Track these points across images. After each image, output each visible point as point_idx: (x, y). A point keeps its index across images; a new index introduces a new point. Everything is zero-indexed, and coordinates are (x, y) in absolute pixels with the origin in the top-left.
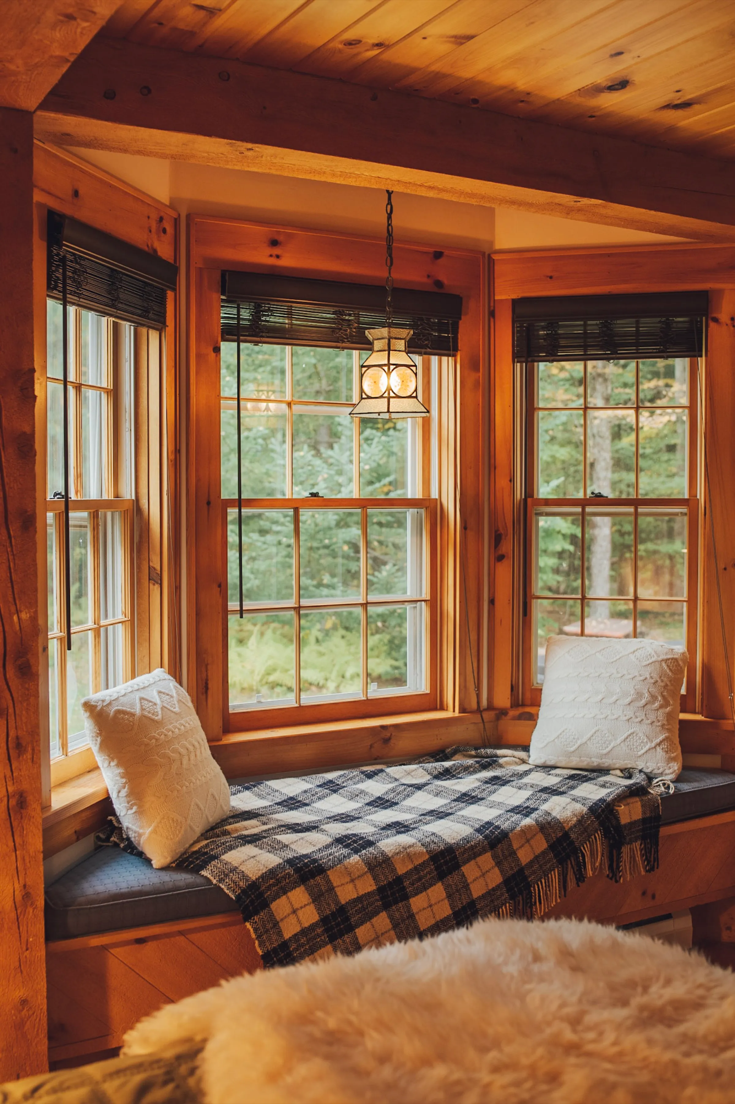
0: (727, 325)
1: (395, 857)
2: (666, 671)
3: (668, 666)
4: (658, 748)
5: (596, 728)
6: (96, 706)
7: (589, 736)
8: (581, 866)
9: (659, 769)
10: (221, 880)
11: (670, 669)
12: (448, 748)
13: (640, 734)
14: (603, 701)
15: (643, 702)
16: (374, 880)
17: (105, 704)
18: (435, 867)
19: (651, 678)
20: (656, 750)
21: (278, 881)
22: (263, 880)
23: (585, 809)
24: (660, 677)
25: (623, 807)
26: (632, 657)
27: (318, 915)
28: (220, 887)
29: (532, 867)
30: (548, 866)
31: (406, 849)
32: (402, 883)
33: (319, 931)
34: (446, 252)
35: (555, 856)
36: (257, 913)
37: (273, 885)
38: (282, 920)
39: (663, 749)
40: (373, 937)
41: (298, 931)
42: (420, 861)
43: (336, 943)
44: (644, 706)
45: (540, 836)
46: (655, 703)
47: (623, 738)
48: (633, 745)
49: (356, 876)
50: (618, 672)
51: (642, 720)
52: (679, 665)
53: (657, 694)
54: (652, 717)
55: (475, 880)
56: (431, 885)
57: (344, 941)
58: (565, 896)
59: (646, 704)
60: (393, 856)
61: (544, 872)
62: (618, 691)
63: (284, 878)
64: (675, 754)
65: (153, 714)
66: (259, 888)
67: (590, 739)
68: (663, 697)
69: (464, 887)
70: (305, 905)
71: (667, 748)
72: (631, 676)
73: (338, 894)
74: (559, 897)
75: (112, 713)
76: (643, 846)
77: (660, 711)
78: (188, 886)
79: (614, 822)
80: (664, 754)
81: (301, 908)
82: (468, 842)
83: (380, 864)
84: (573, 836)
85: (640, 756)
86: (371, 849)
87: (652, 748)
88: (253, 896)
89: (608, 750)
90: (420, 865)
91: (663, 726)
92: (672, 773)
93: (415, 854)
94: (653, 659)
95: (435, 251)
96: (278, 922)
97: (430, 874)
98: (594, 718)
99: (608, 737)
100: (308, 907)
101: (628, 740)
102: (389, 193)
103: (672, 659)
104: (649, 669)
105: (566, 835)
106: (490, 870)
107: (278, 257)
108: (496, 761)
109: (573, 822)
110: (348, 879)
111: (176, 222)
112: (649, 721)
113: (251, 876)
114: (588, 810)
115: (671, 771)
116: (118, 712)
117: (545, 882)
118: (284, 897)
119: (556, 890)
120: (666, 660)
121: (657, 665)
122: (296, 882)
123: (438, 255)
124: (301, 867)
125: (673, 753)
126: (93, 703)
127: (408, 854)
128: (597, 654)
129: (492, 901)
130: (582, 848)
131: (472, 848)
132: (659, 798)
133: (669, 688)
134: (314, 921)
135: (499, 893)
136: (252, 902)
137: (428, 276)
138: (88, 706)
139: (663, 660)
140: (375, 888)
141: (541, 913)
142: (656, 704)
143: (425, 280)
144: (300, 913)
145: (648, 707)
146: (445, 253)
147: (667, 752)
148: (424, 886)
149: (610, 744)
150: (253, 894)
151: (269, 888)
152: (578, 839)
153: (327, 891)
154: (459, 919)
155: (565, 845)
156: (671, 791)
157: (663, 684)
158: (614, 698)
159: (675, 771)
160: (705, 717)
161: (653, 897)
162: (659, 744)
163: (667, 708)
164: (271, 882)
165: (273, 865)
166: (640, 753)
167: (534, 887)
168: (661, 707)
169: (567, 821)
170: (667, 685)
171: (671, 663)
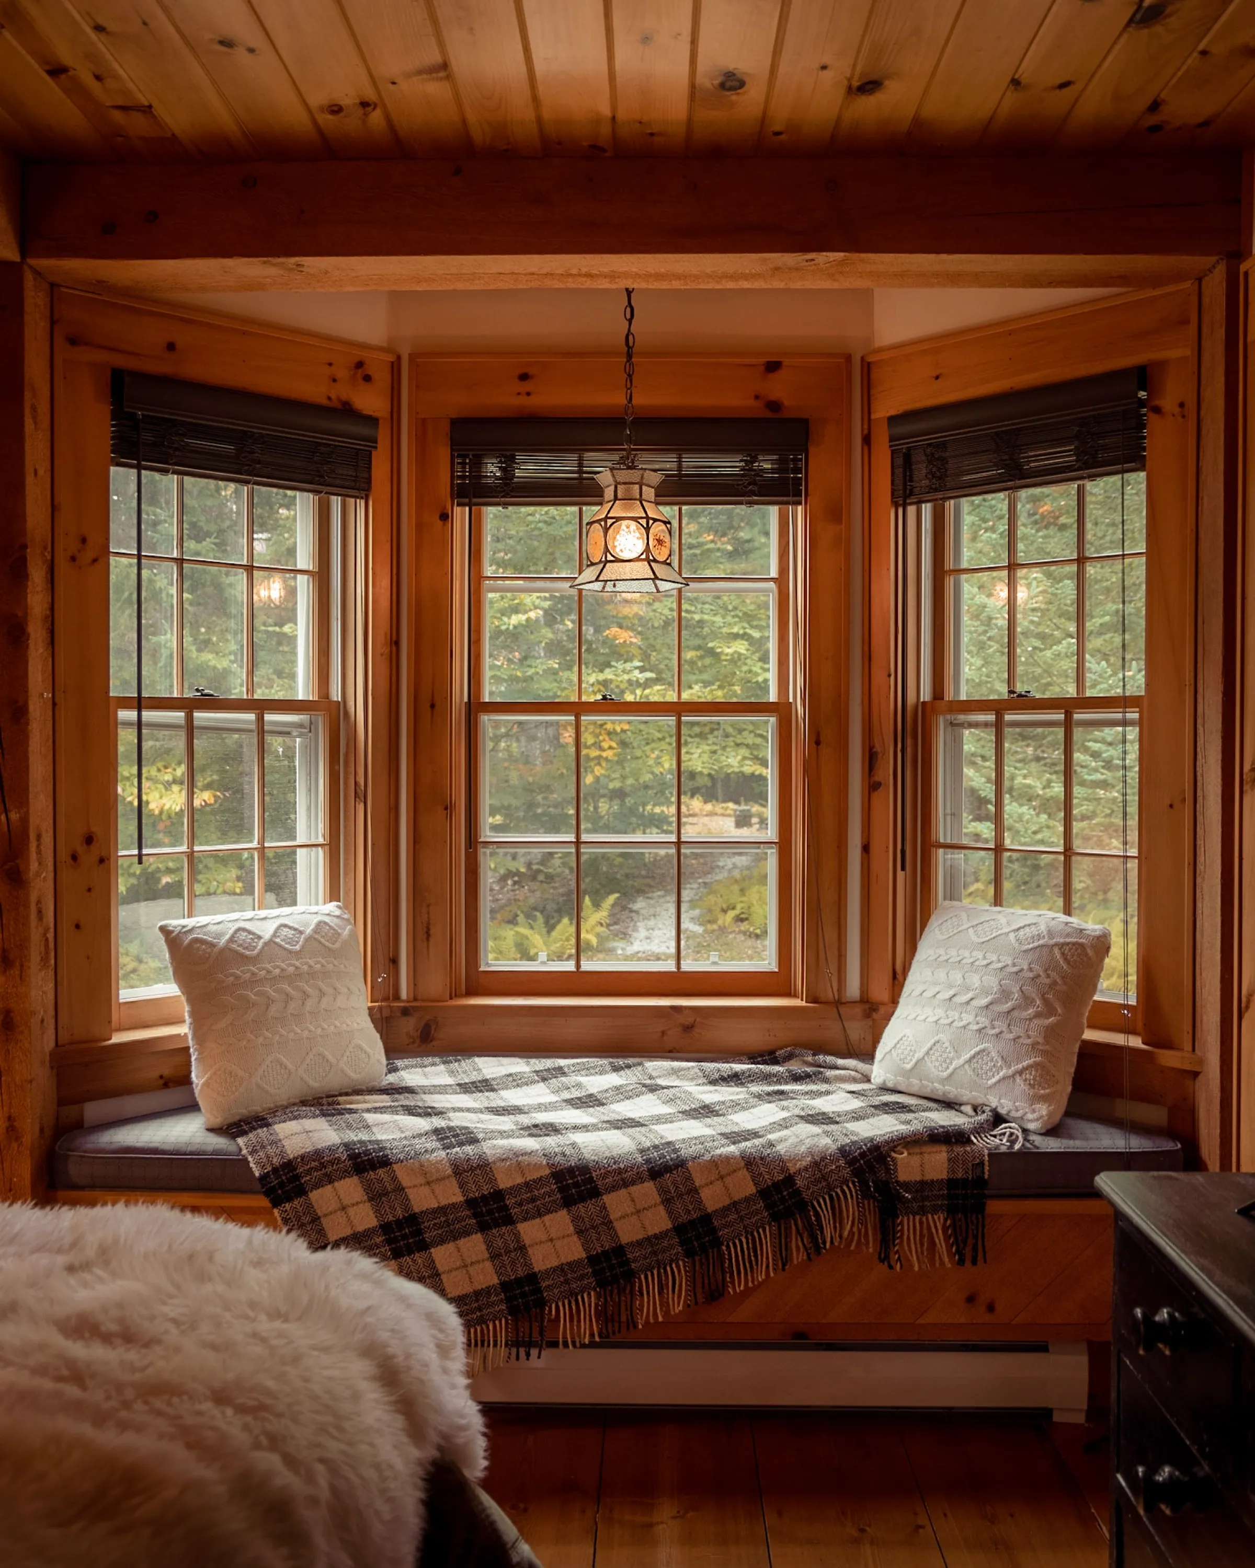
0: (1173, 415)
1: (498, 1164)
2: (1057, 961)
3: (1063, 954)
4: (1018, 1078)
5: (936, 1038)
6: (172, 932)
7: (925, 1049)
8: (813, 1232)
9: (1017, 1111)
10: (251, 1153)
11: (1066, 959)
12: (781, 1049)
13: (993, 1054)
14: (954, 1000)
15: (1009, 1005)
16: (461, 1187)
17: (184, 930)
18: (558, 1187)
19: (1031, 970)
20: (1014, 1079)
21: (323, 1166)
22: (302, 1160)
23: (833, 1147)
24: (1046, 970)
25: (905, 1154)
26: (1012, 936)
27: (375, 1220)
28: (247, 1159)
29: (727, 1216)
30: (753, 1220)
31: (517, 1156)
32: (503, 1200)
33: (379, 1240)
34: (786, 361)
35: (767, 1207)
36: (289, 1199)
37: (316, 1169)
38: (325, 1215)
39: (1026, 1080)
40: (458, 1264)
41: (348, 1234)
42: (536, 1175)
43: (403, 1260)
44: (1008, 1012)
45: (744, 1174)
46: (1029, 1009)
47: (968, 1056)
48: (982, 1068)
49: (434, 1178)
50: (985, 958)
51: (1001, 1033)
52: (1087, 954)
53: (1034, 995)
54: (1018, 1031)
55: (623, 1217)
56: (549, 1212)
57: (414, 1261)
58: (783, 1269)
59: (1013, 1009)
60: (494, 1162)
61: (745, 1227)
62: (976, 985)
63: (332, 1162)
64: (1047, 1091)
65: (246, 948)
66: (296, 1169)
67: (927, 1053)
68: (1045, 1001)
69: (603, 1223)
70: (357, 1203)
71: (1034, 1079)
72: (1000, 965)
73: (411, 1197)
74: (774, 1269)
75: (187, 942)
76: (949, 1222)
77: (1035, 1021)
78: (215, 1152)
79: (882, 1175)
80: (1026, 1088)
81: (353, 1205)
82: (615, 1163)
83: (472, 1169)
84: (799, 1183)
85: (991, 1087)
86: (469, 1149)
87: (1009, 1077)
88: (284, 1178)
89: (949, 1071)
90: (534, 1181)
91: (1034, 1045)
92: (1037, 1120)
93: (528, 1165)
94: (1041, 942)
95: (768, 362)
96: (319, 1218)
97: (549, 1196)
98: (936, 1022)
99: (950, 1053)
100: (361, 1205)
101: (975, 1060)
102: (629, 292)
103: (1074, 944)
104: (1030, 956)
105: (789, 1180)
106: (651, 1207)
107: (528, 394)
108: (821, 1073)
109: (804, 1163)
110: (421, 1180)
111: (395, 367)
112: (1011, 1036)
113: (289, 1152)
114: (838, 1149)
115: (1035, 1115)
116: (197, 940)
117: (748, 1243)
118: (330, 1186)
119: (767, 1258)
120: (1061, 946)
121: (1045, 951)
122: (346, 1171)
123: (773, 367)
124: (360, 1153)
125: (1044, 1088)
126: (171, 928)
127: (519, 1163)
128: (971, 930)
129: (655, 1253)
130: (815, 1203)
131: (620, 1171)
132: (986, 1152)
133: (1058, 988)
134: (370, 1226)
135: (666, 1243)
136: (282, 1185)
137: (757, 397)
138: (163, 929)
139: (1056, 944)
140: (462, 1199)
141: (739, 1286)
142: (1031, 1011)
143: (751, 402)
144: (351, 1211)
145: (1016, 1013)
146: (784, 364)
147: (1032, 1086)
148: (539, 1210)
149: (951, 1063)
150: (285, 1175)
151: (309, 1172)
152: (808, 1188)
153: (394, 1191)
154: (597, 1268)
155: (785, 1193)
156: (1017, 1147)
157: (1047, 981)
158: (970, 995)
159: (1041, 1117)
160: (1143, 1043)
161: (991, 1308)
162: (1020, 1073)
163: (1048, 1018)
164: (313, 1164)
165: (323, 1145)
166: (990, 1082)
167: (728, 1247)
168: (1038, 1015)
169: (794, 1160)
170: (1055, 983)
171: (1070, 949)
